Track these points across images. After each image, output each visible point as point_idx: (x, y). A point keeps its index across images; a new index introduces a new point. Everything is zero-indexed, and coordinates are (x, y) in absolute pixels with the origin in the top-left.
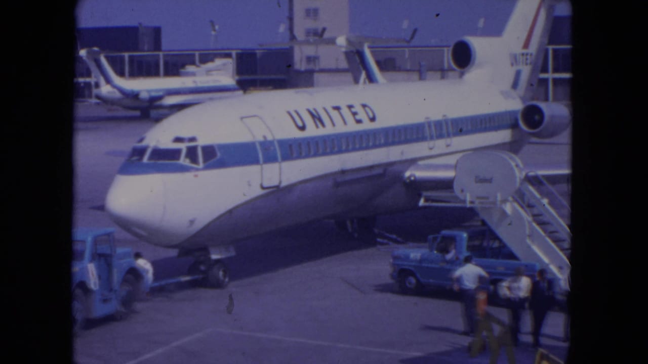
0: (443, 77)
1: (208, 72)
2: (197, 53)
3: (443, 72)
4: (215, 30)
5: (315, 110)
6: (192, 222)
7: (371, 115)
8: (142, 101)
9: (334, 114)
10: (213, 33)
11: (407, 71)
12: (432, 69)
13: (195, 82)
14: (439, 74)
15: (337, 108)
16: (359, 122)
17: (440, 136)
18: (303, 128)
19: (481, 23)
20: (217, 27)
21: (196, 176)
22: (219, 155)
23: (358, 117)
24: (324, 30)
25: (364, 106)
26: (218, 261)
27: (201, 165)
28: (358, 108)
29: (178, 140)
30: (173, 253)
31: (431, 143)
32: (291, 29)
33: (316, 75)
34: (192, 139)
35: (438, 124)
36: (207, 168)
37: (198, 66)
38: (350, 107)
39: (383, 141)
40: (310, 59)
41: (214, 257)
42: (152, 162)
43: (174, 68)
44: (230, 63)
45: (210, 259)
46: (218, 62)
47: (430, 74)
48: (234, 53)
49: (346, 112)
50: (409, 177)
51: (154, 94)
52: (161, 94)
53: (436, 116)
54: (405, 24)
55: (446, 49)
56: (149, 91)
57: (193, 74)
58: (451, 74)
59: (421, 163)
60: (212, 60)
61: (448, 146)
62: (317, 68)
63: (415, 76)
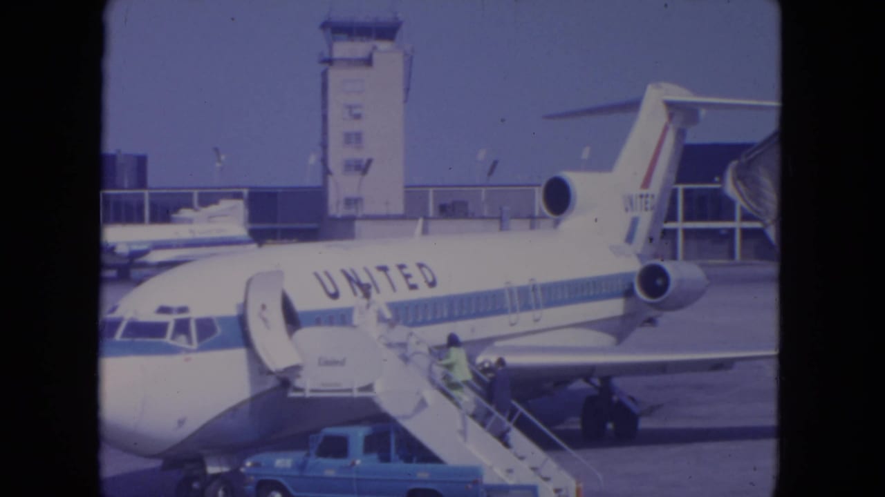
0: (532, 227)
1: (210, 218)
2: (196, 192)
3: (533, 219)
4: (219, 161)
5: (353, 271)
6: (181, 423)
7: (430, 279)
8: (121, 256)
9: (380, 277)
10: (218, 165)
11: (483, 218)
12: (517, 216)
13: (191, 231)
14: (526, 223)
15: (384, 269)
16: (413, 287)
17: (526, 307)
18: (335, 296)
19: (586, 154)
20: (223, 157)
21: (187, 360)
22: (219, 330)
23: (412, 281)
24: (370, 162)
25: (421, 266)
26: (216, 476)
27: (195, 345)
28: (412, 269)
29: (164, 310)
30: (155, 464)
31: (513, 317)
32: (324, 160)
33: (358, 224)
34: (183, 310)
35: (523, 292)
36: (202, 349)
37: (196, 210)
38: (401, 267)
39: (445, 314)
40: (350, 202)
41: (212, 470)
42: (127, 340)
43: (163, 213)
44: (240, 207)
45: (205, 473)
46: (225, 204)
47: (514, 223)
48: (245, 192)
49: (395, 274)
50: (482, 364)
51: (135, 248)
52: (144, 247)
53: (521, 280)
54: (482, 155)
55: (537, 189)
56: (129, 244)
57: (190, 221)
58: (543, 223)
59: (498, 344)
60: (216, 202)
61: (537, 320)
62: (360, 214)
63: (495, 225)
